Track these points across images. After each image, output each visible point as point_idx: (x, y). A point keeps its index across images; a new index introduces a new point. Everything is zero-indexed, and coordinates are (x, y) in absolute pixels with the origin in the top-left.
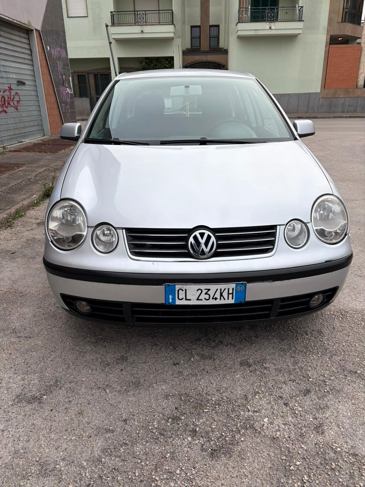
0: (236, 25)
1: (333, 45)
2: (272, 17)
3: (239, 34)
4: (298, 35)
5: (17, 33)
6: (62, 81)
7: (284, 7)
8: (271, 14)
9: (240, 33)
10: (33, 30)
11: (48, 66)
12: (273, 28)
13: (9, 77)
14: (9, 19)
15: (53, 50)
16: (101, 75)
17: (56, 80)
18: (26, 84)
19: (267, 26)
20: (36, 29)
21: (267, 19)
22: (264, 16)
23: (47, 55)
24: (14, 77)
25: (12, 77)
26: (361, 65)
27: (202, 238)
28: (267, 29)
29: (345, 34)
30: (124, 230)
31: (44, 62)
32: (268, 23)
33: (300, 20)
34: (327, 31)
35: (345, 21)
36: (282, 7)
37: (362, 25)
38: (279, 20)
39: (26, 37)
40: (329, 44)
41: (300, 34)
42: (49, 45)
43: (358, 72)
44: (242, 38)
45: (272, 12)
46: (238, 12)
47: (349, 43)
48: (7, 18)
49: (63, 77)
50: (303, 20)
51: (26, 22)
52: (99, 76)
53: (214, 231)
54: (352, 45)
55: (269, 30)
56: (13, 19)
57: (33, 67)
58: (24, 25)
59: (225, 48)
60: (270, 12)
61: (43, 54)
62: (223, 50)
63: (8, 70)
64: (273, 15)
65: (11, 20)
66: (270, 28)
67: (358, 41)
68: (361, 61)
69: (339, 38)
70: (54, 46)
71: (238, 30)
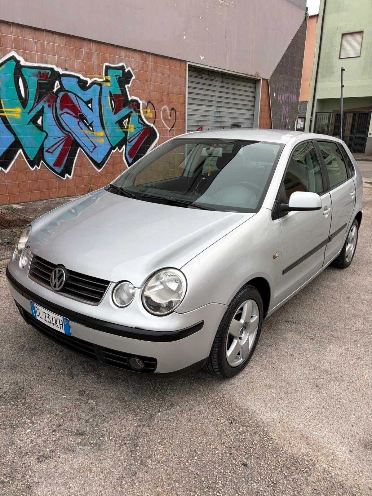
5: (243, 84)
6: (283, 123)
10: (260, 80)
11: (270, 111)
13: (224, 121)
14: (235, 73)
15: (281, 96)
16: (360, 114)
17: (277, 123)
18: (241, 126)
20: (263, 79)
23: (271, 101)
24: (230, 120)
25: (228, 121)
31: (267, 107)
39: (253, 86)
42: (276, 92)
48: (232, 73)
49: (286, 120)
51: (254, 74)
52: (357, 115)
56: (239, 72)
57: (254, 112)
58: (250, 77)
61: (267, 101)
63: (224, 115)
65: (237, 74)
70: (282, 93)
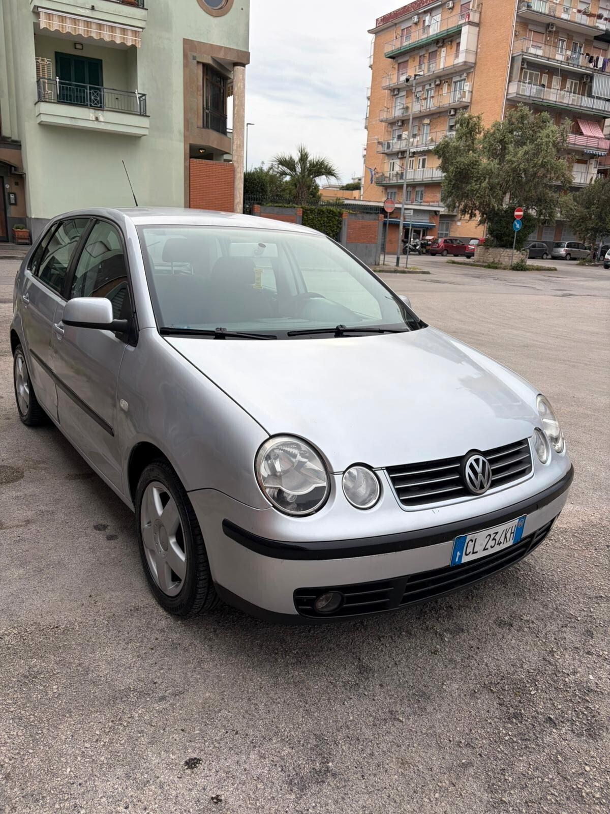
0: (35, 104)
1: (195, 160)
2: (98, 102)
3: (42, 120)
4: (140, 137)
7: (115, 90)
8: (95, 96)
9: (44, 118)
12: (101, 119)
19: (91, 115)
21: (91, 105)
22: (84, 97)
26: (235, 192)
27: (478, 465)
28: (91, 119)
29: (211, 145)
30: (385, 471)
32: (92, 111)
33: (143, 114)
34: (185, 137)
35: (207, 127)
36: (113, 89)
37: (229, 135)
38: (105, 108)
40: (189, 157)
41: (145, 135)
43: (233, 201)
44: (46, 127)
45: (97, 94)
46: (36, 83)
47: (214, 158)
50: (147, 115)
53: (485, 454)
54: (218, 162)
55: (96, 122)
59: (15, 138)
60: (93, 94)
62: (10, 140)
64: (99, 99)
66: (97, 119)
67: (226, 157)
68: (235, 186)
69: (202, 149)
71: (40, 114)
